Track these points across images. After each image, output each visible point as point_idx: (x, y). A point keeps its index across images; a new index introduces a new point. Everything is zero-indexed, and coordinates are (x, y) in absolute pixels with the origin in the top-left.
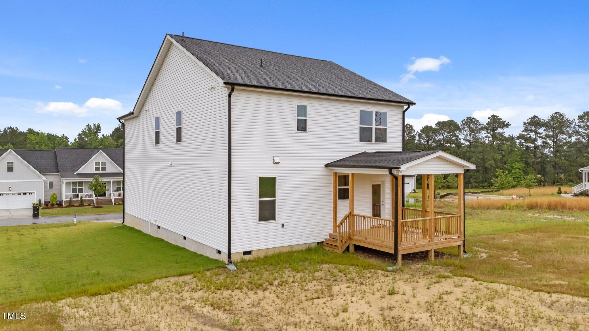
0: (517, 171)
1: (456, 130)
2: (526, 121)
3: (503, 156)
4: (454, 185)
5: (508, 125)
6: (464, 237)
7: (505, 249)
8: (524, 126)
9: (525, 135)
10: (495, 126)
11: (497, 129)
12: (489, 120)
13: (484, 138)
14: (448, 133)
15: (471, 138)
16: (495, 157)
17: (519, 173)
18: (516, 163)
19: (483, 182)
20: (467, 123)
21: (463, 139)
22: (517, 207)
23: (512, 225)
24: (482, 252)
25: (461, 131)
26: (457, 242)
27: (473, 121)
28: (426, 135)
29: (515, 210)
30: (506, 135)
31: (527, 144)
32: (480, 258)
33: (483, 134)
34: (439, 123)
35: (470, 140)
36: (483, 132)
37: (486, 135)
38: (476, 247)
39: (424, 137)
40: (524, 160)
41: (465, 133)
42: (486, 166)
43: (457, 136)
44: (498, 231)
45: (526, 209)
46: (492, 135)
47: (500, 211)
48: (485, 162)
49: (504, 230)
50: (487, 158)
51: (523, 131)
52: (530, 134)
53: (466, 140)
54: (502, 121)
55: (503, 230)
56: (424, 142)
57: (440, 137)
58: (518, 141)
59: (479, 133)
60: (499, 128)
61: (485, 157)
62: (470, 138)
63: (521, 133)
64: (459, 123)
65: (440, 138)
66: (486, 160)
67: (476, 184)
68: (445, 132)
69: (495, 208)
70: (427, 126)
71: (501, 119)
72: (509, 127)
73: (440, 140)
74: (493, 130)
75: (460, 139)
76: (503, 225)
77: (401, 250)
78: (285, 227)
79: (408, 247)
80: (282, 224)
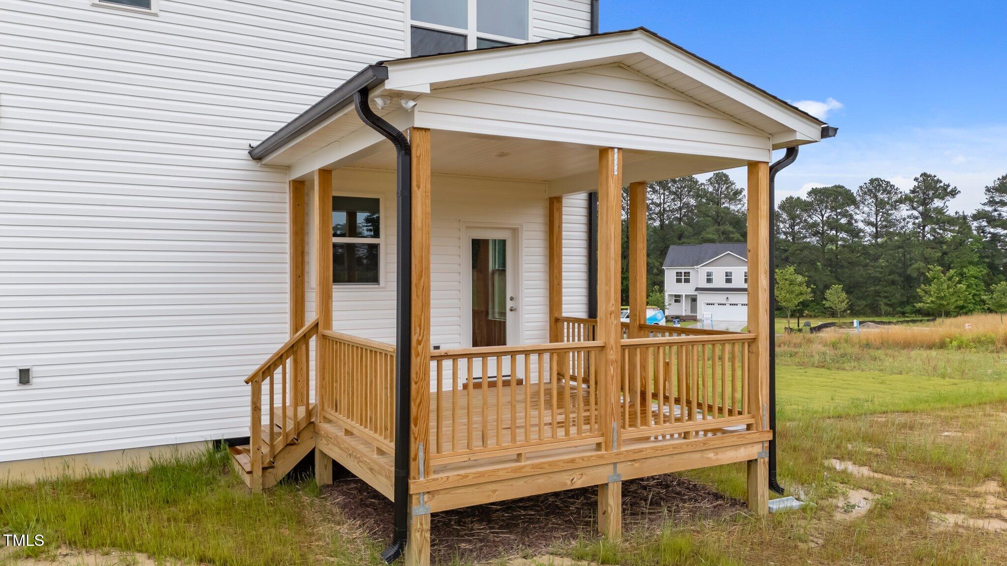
0: (972, 282)
1: (849, 205)
2: (991, 185)
3: (945, 253)
4: (840, 307)
5: (954, 193)
6: (772, 426)
7: (950, 471)
8: (986, 194)
9: (989, 211)
10: (928, 195)
11: (933, 200)
12: (916, 184)
13: (904, 219)
14: (833, 209)
15: (878, 220)
16: (927, 255)
17: (977, 286)
18: (971, 267)
19: (903, 304)
20: (870, 191)
21: (862, 221)
22: (979, 342)
23: (969, 387)
24: (858, 485)
25: (858, 207)
26: (737, 446)
27: (883, 187)
28: (789, 214)
29: (974, 350)
30: (951, 212)
31: (992, 230)
32: (839, 516)
33: (904, 211)
34: (814, 192)
35: (877, 224)
36: (902, 206)
37: (910, 212)
38: (841, 459)
39: (784, 219)
40: (987, 260)
41: (866, 209)
42: (908, 273)
43: (851, 215)
44: (926, 401)
45: (1002, 348)
46: (921, 214)
47: (933, 353)
48: (906, 266)
49: (945, 399)
50: (911, 259)
51: (984, 204)
52: (999, 209)
53: (869, 223)
54: (942, 184)
55: (941, 398)
56: (784, 227)
57: (817, 218)
58: (975, 224)
59: (895, 209)
60: (936, 200)
61: (908, 256)
62: (876, 219)
63: (981, 207)
64: (854, 190)
65: (816, 221)
66: (909, 263)
67: (888, 308)
68: (826, 207)
69: (922, 347)
70: (791, 198)
71: (941, 182)
72: (957, 196)
73: (815, 224)
74: (924, 203)
75: (856, 221)
76: (944, 386)
77: (424, 494)
78: (34, 381)
79: (466, 476)
80: (21, 371)
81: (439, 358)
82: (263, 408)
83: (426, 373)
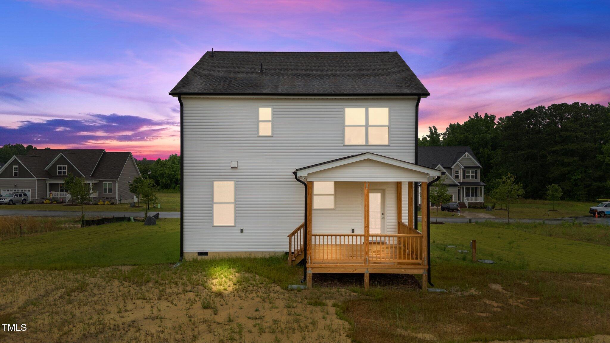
77: (310, 268)
78: (244, 232)
79: (321, 265)
80: (241, 229)
81: (315, 236)
82: (292, 244)
83: (311, 239)
